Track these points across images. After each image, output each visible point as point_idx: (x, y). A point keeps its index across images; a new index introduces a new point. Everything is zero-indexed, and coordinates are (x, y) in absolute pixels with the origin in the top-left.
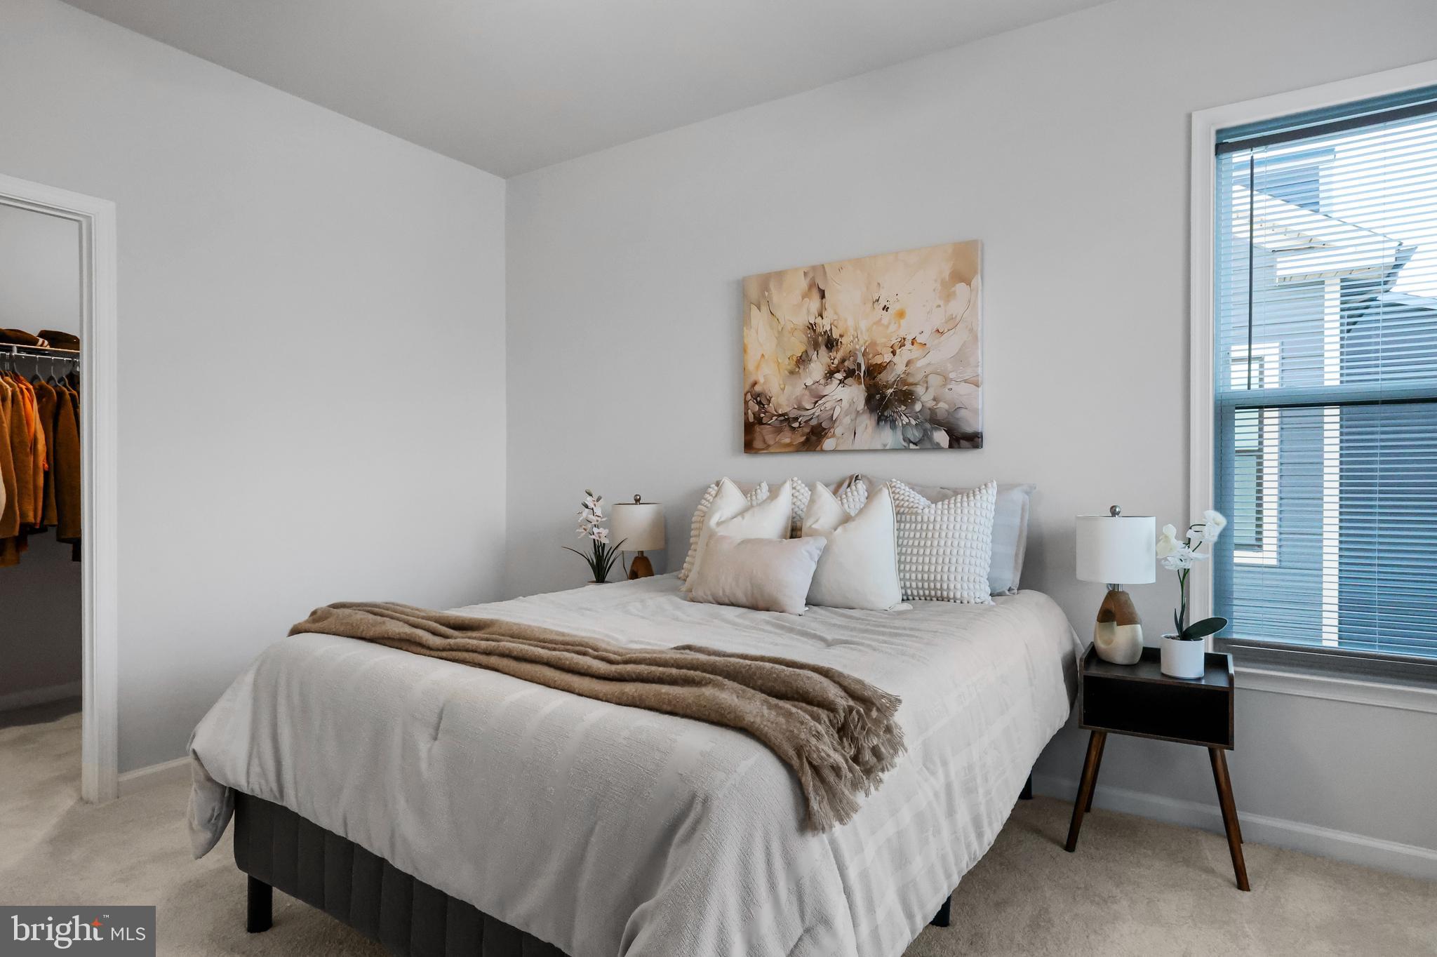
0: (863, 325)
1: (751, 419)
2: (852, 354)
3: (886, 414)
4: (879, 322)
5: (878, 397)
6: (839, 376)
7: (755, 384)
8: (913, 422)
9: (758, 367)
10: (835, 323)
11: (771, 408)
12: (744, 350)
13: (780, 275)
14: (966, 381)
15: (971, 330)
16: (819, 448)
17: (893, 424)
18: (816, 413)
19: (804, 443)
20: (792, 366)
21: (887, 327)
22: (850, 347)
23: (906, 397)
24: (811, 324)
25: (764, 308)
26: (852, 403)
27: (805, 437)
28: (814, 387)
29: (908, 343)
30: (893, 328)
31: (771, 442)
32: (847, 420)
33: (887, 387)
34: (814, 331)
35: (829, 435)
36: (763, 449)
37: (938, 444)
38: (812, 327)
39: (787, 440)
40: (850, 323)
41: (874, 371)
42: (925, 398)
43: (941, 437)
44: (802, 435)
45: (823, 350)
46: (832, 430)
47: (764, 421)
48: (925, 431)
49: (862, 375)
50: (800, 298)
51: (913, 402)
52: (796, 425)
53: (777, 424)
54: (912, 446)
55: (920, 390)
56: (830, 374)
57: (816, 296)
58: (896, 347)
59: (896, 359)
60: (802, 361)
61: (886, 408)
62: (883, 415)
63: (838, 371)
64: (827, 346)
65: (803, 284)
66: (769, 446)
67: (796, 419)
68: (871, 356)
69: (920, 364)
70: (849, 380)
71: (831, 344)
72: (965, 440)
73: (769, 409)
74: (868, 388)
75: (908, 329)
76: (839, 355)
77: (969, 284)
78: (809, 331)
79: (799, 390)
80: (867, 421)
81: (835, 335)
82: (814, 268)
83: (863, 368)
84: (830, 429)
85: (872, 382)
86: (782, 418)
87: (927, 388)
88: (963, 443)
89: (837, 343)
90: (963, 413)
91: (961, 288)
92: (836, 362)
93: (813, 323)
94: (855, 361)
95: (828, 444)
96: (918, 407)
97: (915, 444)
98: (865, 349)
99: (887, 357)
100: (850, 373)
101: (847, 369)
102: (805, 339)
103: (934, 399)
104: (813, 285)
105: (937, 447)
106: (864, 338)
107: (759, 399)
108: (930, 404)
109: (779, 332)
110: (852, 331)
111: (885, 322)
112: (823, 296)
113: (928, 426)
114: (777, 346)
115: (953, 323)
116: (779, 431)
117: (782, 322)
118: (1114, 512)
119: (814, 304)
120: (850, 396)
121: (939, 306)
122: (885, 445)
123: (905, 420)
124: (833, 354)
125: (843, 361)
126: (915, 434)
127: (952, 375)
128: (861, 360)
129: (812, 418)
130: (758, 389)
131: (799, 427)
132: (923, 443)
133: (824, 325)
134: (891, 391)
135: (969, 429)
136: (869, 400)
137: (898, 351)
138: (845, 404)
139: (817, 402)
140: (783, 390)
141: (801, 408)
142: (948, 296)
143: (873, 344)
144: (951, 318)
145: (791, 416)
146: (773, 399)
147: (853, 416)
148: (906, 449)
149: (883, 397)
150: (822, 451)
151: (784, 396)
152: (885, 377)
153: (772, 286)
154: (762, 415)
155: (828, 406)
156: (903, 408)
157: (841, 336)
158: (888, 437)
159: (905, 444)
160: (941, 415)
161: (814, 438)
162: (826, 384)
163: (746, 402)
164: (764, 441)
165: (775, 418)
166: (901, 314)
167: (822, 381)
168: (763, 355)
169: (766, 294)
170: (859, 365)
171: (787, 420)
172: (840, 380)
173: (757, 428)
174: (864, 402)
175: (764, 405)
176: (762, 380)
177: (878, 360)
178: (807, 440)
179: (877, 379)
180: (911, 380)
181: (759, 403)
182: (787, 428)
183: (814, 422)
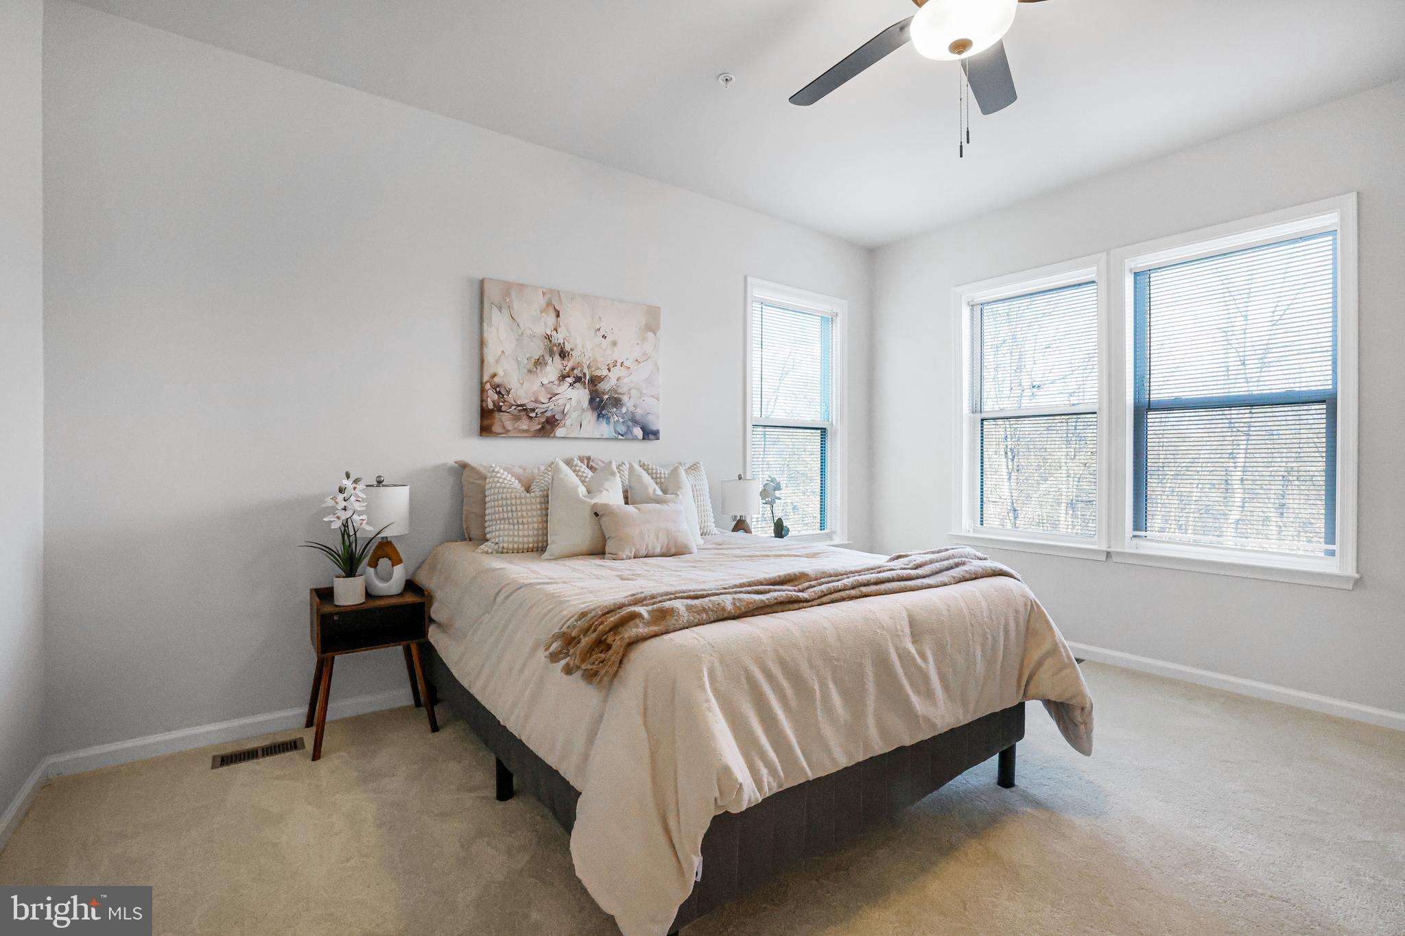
0: (589, 345)
1: (491, 406)
2: (579, 365)
3: (603, 412)
4: (599, 346)
5: (598, 400)
6: (570, 380)
7: (494, 375)
8: (621, 420)
9: (497, 361)
10: (567, 338)
11: (510, 398)
12: (482, 343)
13: (521, 287)
14: (652, 396)
15: (656, 364)
16: (552, 435)
17: (608, 422)
18: (552, 407)
19: (540, 430)
20: (531, 366)
21: (605, 350)
22: (578, 360)
23: (617, 402)
24: (548, 335)
25: (506, 311)
26: (579, 402)
27: (540, 426)
28: (549, 385)
29: (619, 364)
30: (609, 352)
31: (510, 428)
32: (575, 415)
33: (604, 393)
34: (550, 341)
35: (561, 425)
36: (502, 434)
37: (636, 436)
38: (548, 337)
39: (525, 427)
40: (579, 341)
41: (595, 381)
42: (629, 404)
43: (638, 432)
44: (539, 424)
45: (557, 357)
46: (563, 421)
47: (503, 409)
48: (628, 427)
49: (587, 381)
50: (539, 312)
51: (622, 405)
52: (533, 415)
53: (515, 412)
54: (620, 437)
55: (625, 399)
56: (563, 377)
57: (553, 315)
58: (611, 366)
59: (610, 374)
60: (539, 363)
61: (603, 408)
62: (601, 413)
63: (569, 377)
64: (560, 355)
65: (541, 301)
66: (508, 431)
67: (533, 410)
68: (593, 369)
69: (626, 380)
70: (577, 385)
71: (563, 354)
72: (650, 434)
73: (507, 399)
74: (591, 393)
75: (619, 354)
76: (570, 365)
77: (655, 334)
78: (545, 340)
79: (536, 386)
80: (590, 416)
81: (567, 348)
82: (552, 291)
83: (588, 377)
84: (562, 420)
85: (594, 388)
86: (521, 408)
87: (630, 398)
88: (650, 436)
89: (568, 355)
90: (650, 417)
91: (650, 335)
92: (567, 369)
93: (549, 334)
94: (581, 371)
95: (560, 432)
96: (624, 410)
97: (622, 435)
98: (589, 364)
99: (605, 372)
100: (578, 380)
101: (575, 376)
102: (543, 347)
103: (634, 406)
104: (549, 304)
105: (635, 439)
106: (589, 354)
107: (498, 389)
108: (632, 409)
109: (519, 336)
110: (580, 347)
111: (604, 346)
112: (558, 316)
113: (630, 423)
114: (517, 345)
115: (646, 357)
116: (517, 418)
117: (523, 328)
119: (551, 319)
120: (581, 395)
121: (638, 344)
122: (603, 435)
123: (616, 418)
124: (565, 362)
125: (573, 369)
126: (622, 429)
127: (645, 391)
128: (586, 370)
129: (547, 411)
130: (497, 380)
131: (536, 417)
132: (626, 436)
133: (559, 338)
134: (606, 397)
135: (654, 428)
136: (592, 400)
137: (612, 369)
138: (574, 402)
139: (551, 398)
140: (522, 384)
141: (536, 401)
142: (644, 339)
143: (595, 360)
144: (645, 354)
145: (529, 407)
146: (512, 391)
147: (580, 412)
148: (616, 439)
149: (602, 400)
150: (554, 437)
151: (523, 389)
152: (603, 386)
153: (513, 293)
154: (501, 404)
155: (561, 402)
156: (615, 409)
157: (572, 350)
158: (605, 429)
159: (616, 435)
160: (638, 417)
161: (548, 427)
162: (559, 385)
163: (483, 391)
164: (504, 428)
165: (514, 407)
166: (614, 344)
167: (556, 382)
168: (503, 352)
169: (508, 300)
170: (585, 374)
171: (525, 410)
172: (571, 384)
173: (497, 415)
174: (588, 403)
175: (503, 395)
176: (501, 373)
177: (598, 373)
178: (543, 428)
179: (598, 387)
180: (620, 391)
181: (499, 393)
182: (525, 417)
183: (549, 414)
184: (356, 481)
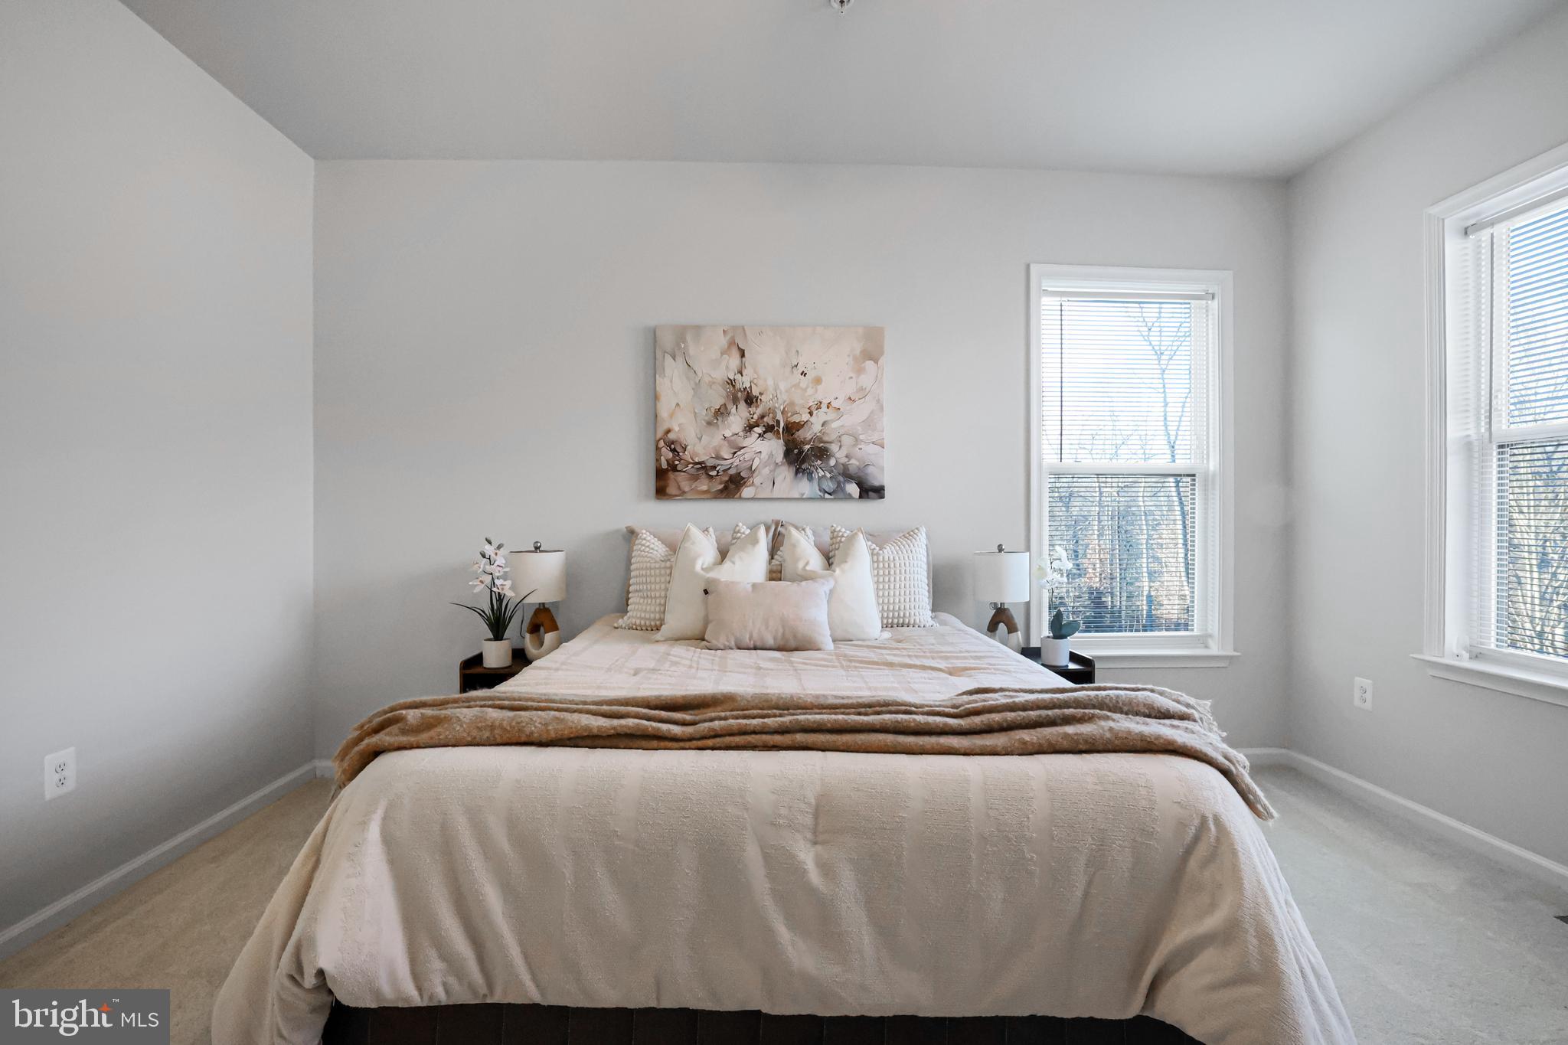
0: (782, 386)
1: (664, 466)
2: (771, 411)
3: (803, 467)
4: (797, 386)
5: (796, 451)
6: (759, 430)
7: (668, 431)
8: (828, 475)
9: (671, 416)
10: (755, 381)
11: (687, 456)
12: (656, 398)
13: (698, 329)
14: (873, 443)
15: (878, 401)
16: (737, 496)
17: (810, 478)
18: (736, 463)
19: (721, 491)
20: (710, 416)
21: (805, 390)
22: (771, 404)
23: (822, 452)
24: (730, 380)
25: (680, 359)
26: (771, 455)
27: (723, 486)
28: (733, 438)
29: (824, 406)
30: (810, 391)
31: (686, 489)
32: (766, 471)
33: (804, 443)
34: (734, 386)
35: (748, 484)
36: (676, 496)
37: (850, 495)
38: (731, 382)
39: (705, 488)
40: (770, 382)
41: (791, 429)
42: (838, 455)
43: (853, 489)
44: (721, 483)
45: (742, 405)
46: (751, 480)
47: (679, 468)
48: (839, 483)
49: (781, 430)
50: (720, 355)
51: (829, 457)
52: (713, 473)
53: (693, 471)
54: (827, 496)
55: (834, 448)
56: (750, 428)
57: (736, 355)
58: (813, 409)
59: (813, 419)
60: (721, 413)
61: (803, 461)
62: (800, 468)
63: (758, 426)
64: (746, 401)
65: (723, 341)
66: (684, 492)
67: (714, 468)
68: (789, 415)
69: (834, 425)
70: (769, 435)
71: (750, 400)
72: (871, 491)
73: (684, 457)
74: (787, 443)
75: (823, 394)
76: (759, 411)
77: (876, 361)
78: (728, 386)
79: (717, 440)
80: (786, 473)
81: (755, 392)
82: (734, 328)
83: (782, 425)
84: (749, 478)
85: (790, 438)
86: (699, 466)
87: (840, 447)
88: (871, 493)
89: (757, 400)
90: (870, 470)
91: (869, 364)
92: (756, 417)
93: (732, 378)
94: (774, 418)
95: (747, 492)
96: (832, 462)
97: (830, 494)
98: (784, 408)
99: (805, 417)
100: (769, 429)
101: (766, 424)
102: (725, 394)
103: (847, 457)
104: (732, 343)
105: (849, 497)
106: (783, 397)
107: (673, 446)
108: (844, 460)
109: (696, 384)
110: (771, 389)
111: (803, 385)
112: (743, 355)
113: (841, 479)
114: (693, 396)
115: (863, 393)
116: (695, 478)
117: (700, 374)
118: (1000, 549)
119: (734, 361)
120: (773, 448)
121: (851, 378)
122: (803, 495)
123: (821, 473)
124: (753, 409)
125: (762, 417)
126: (830, 486)
127: (862, 437)
128: (780, 417)
129: (730, 468)
130: (671, 436)
131: (717, 475)
132: (837, 493)
133: (744, 381)
134: (807, 447)
135: (876, 483)
136: (788, 453)
137: (815, 412)
138: (764, 456)
139: (735, 453)
140: (700, 439)
141: (718, 457)
142: (860, 371)
143: (792, 404)
144: (862, 389)
145: (709, 464)
146: (688, 447)
147: (772, 467)
148: (823, 498)
149: (801, 452)
150: (740, 498)
151: (700, 445)
152: (805, 434)
153: (689, 338)
154: (677, 462)
155: (747, 457)
156: (819, 462)
157: (761, 394)
158: (805, 487)
159: (822, 494)
160: (852, 470)
161: (732, 486)
162: (745, 437)
163: (658, 449)
164: (679, 488)
165: (690, 466)
166: (818, 381)
167: (741, 434)
168: (678, 405)
169: (683, 346)
170: (778, 422)
171: (704, 468)
172: (760, 434)
173: (671, 475)
174: (782, 455)
175: (678, 453)
176: (676, 429)
177: (796, 419)
178: (726, 488)
179: (796, 436)
180: (826, 438)
181: (674, 451)
182: (704, 476)
183: (732, 472)
184: (499, 547)
